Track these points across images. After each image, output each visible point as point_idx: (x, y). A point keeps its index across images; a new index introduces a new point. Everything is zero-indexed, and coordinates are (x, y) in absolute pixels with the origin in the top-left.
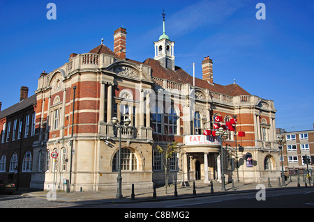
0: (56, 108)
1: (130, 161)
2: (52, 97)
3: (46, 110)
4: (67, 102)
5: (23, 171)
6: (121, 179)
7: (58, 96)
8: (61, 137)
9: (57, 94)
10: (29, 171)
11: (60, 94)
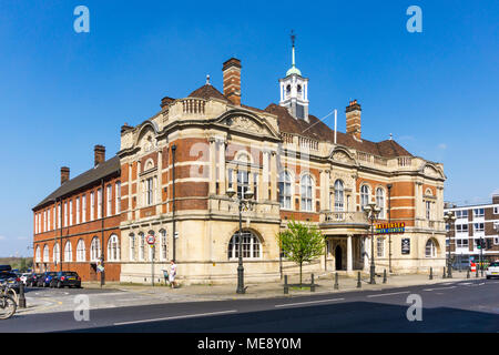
0: (148, 176)
1: (252, 247)
2: (142, 162)
3: (134, 178)
4: (164, 168)
5: (109, 260)
6: (242, 270)
7: (151, 160)
8: (158, 216)
9: (149, 156)
10: (118, 260)
11: (154, 156)
